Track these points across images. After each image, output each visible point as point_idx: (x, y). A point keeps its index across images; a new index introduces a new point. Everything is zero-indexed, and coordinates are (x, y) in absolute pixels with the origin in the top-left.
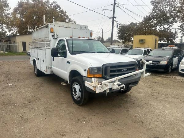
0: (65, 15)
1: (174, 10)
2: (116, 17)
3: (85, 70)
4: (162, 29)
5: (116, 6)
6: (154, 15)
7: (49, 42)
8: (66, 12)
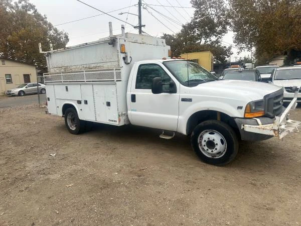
0: (45, 23)
1: (222, 14)
2: (144, 26)
3: (240, 108)
4: (209, 43)
5: (142, 7)
6: (196, 22)
7: (120, 70)
8: (46, 18)
